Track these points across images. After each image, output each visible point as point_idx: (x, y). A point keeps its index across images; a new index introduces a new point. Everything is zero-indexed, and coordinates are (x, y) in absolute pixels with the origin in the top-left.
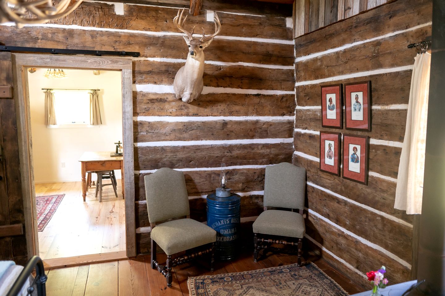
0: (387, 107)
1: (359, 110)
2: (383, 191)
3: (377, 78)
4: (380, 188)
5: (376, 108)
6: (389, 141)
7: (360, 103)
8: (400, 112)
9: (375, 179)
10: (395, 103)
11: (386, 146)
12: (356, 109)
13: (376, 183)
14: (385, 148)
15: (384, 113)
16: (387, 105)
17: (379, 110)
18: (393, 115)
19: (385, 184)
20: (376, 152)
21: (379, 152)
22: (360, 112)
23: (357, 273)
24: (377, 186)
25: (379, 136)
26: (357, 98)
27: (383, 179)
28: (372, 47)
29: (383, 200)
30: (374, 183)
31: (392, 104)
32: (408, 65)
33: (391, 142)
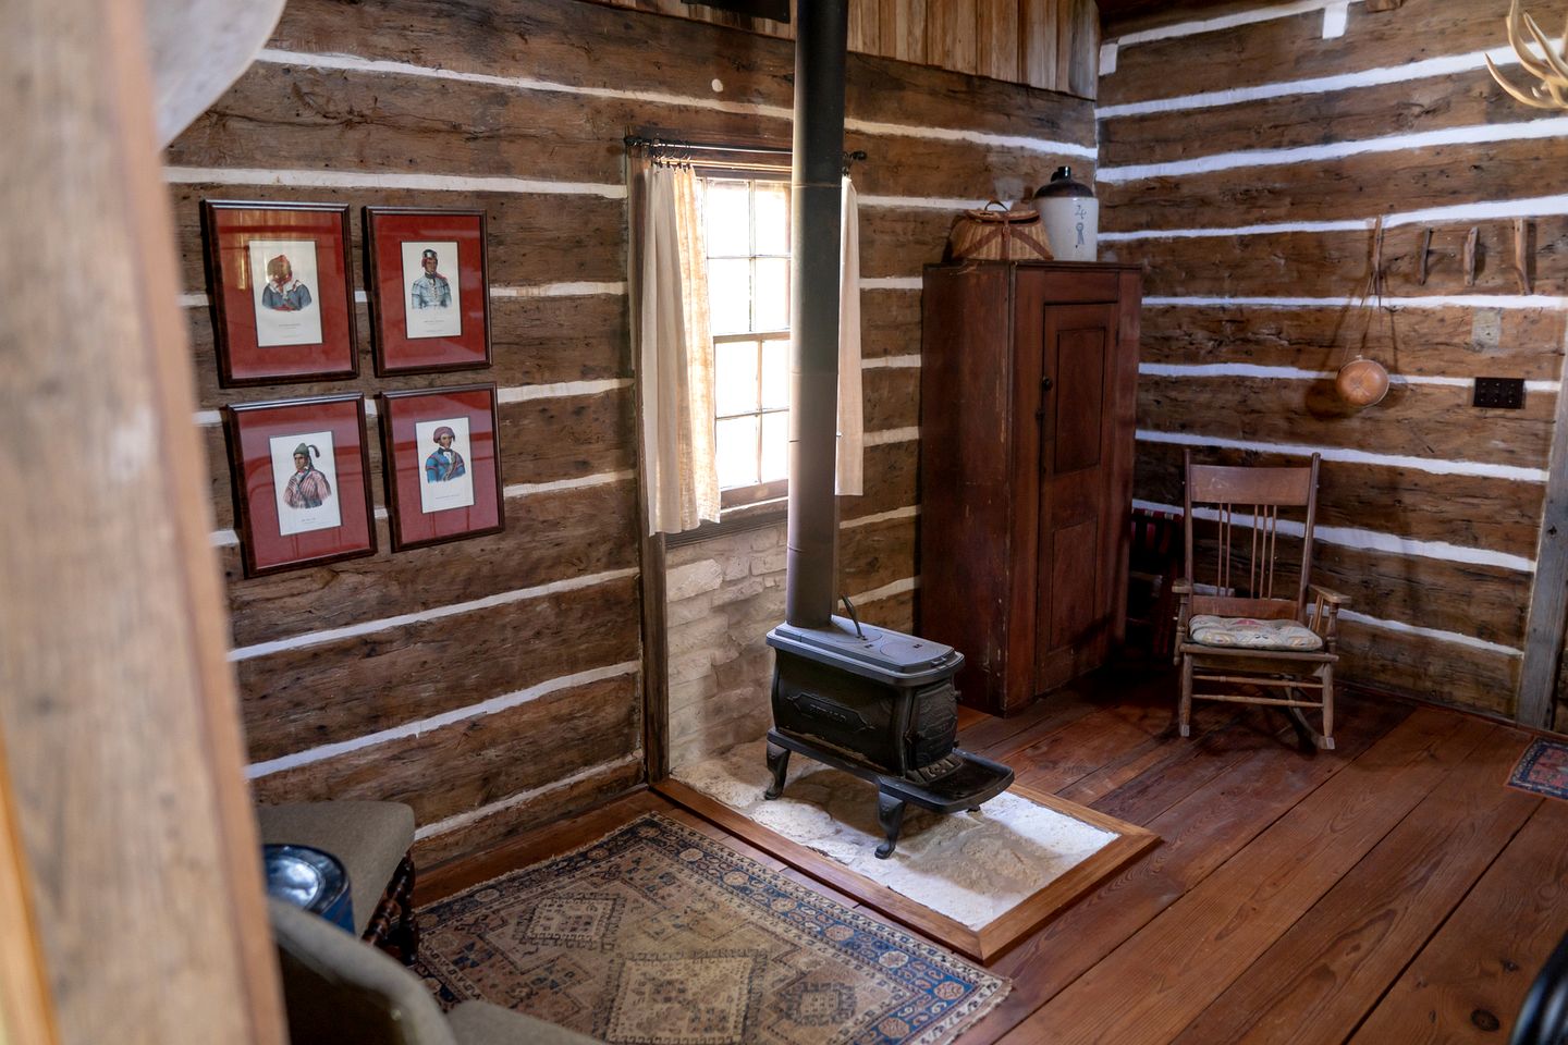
0: (536, 292)
1: (443, 303)
2: (555, 525)
3: (502, 204)
4: (544, 522)
5: (501, 295)
6: (553, 385)
7: (443, 280)
8: (578, 301)
9: (523, 502)
10: (560, 279)
11: (548, 400)
12: (427, 299)
13: (530, 511)
14: (543, 407)
15: (529, 307)
16: (537, 284)
17: (510, 300)
18: (557, 312)
19: (551, 505)
20: (515, 424)
21: (526, 422)
22: (449, 308)
23: (486, 817)
24: (534, 520)
25: (519, 375)
26: (430, 261)
27: (545, 493)
28: (474, 100)
29: (557, 549)
30: (521, 514)
31: (550, 281)
32: (589, 182)
33: (559, 385)
